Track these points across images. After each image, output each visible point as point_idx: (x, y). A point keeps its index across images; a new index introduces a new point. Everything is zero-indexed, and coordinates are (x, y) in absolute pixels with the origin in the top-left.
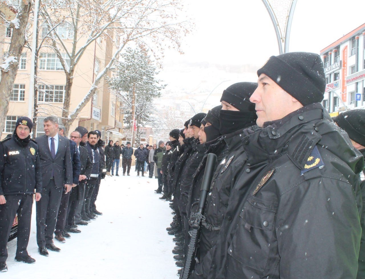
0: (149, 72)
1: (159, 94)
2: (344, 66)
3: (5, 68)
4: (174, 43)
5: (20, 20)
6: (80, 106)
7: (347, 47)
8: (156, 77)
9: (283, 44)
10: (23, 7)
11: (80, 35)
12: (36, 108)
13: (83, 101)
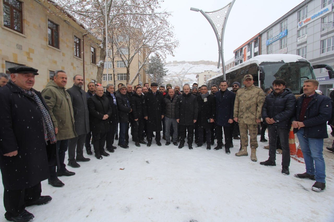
0: (161, 65)
1: (166, 74)
2: (245, 57)
3: (99, 66)
4: (170, 52)
5: (103, 44)
6: (133, 80)
7: (246, 48)
8: (164, 68)
9: (220, 43)
10: (104, 39)
11: (131, 52)
12: (115, 82)
13: (134, 78)
